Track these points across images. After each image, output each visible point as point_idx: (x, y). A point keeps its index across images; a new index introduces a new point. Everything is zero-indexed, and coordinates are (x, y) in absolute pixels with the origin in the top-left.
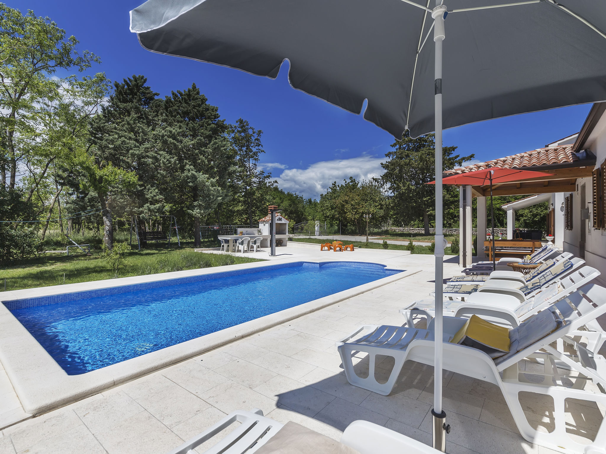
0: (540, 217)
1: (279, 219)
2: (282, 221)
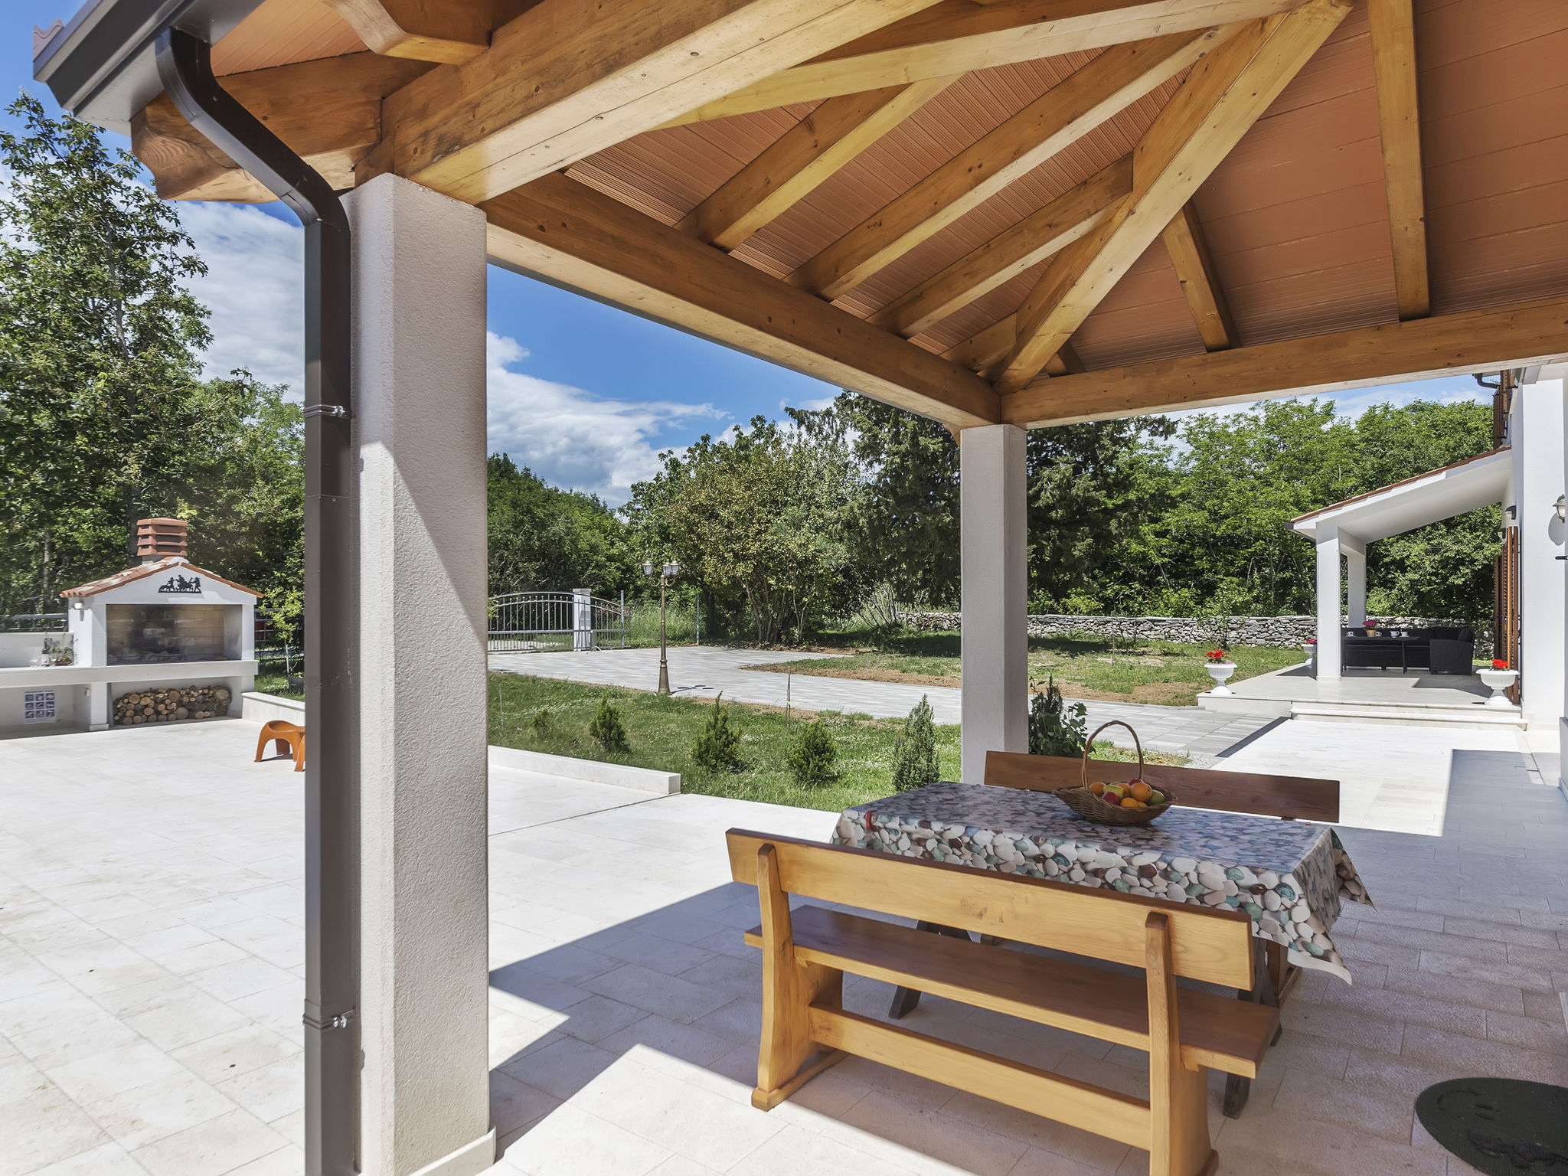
0: (1473, 571)
1: (176, 584)
2: (200, 592)
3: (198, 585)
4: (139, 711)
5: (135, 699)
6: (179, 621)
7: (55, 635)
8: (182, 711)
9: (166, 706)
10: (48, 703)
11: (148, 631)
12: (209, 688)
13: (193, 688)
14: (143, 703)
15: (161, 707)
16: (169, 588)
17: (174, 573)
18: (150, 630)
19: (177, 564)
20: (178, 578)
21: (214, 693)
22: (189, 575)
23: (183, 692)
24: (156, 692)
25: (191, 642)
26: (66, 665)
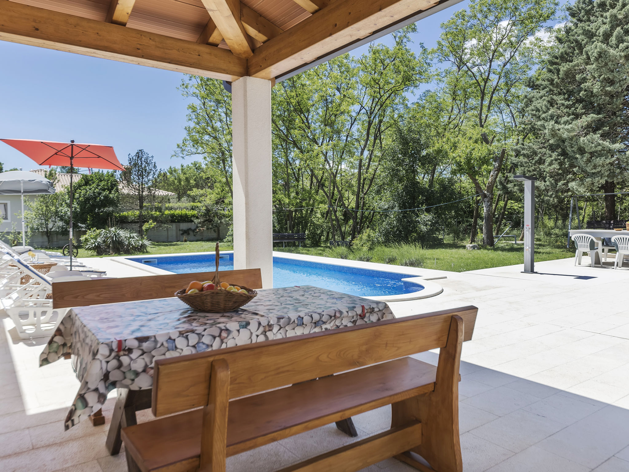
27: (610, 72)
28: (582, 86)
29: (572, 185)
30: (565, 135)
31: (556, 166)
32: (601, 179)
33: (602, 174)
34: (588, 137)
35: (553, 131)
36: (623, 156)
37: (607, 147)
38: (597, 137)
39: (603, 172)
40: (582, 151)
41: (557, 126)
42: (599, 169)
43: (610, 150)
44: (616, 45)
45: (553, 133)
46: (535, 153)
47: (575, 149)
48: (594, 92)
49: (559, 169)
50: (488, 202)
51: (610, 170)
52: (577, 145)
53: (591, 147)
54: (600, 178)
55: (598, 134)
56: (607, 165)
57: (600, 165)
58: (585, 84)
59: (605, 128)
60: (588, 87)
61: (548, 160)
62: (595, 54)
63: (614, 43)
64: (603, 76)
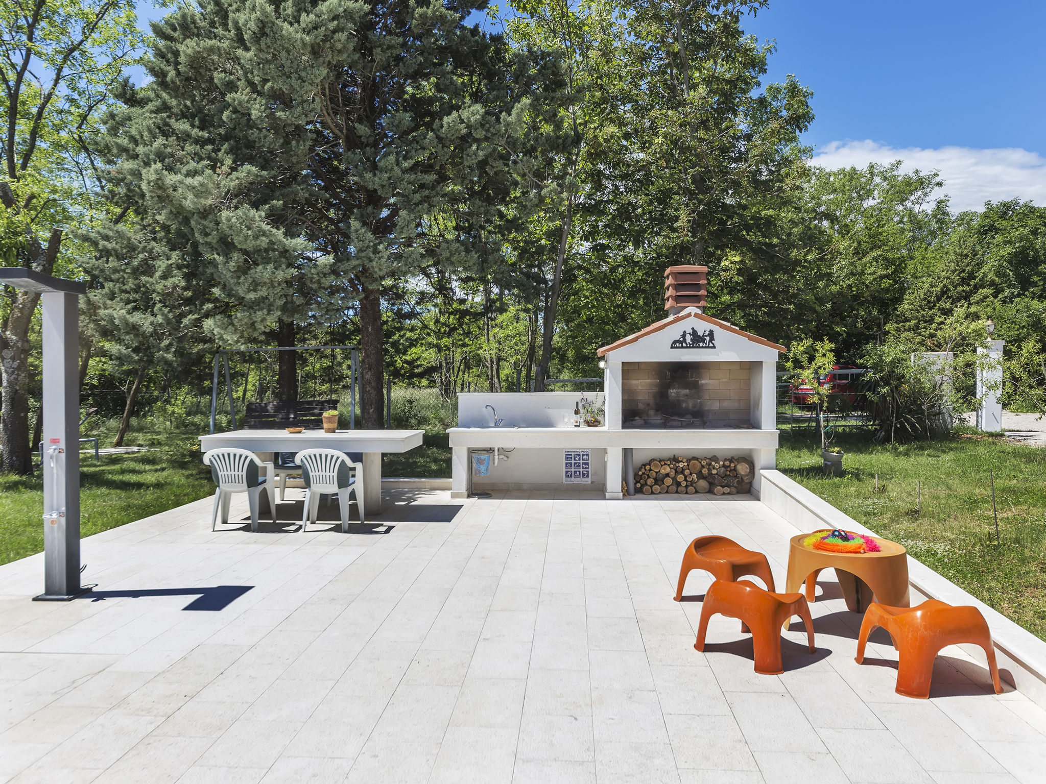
1: (688, 338)
2: (714, 347)
3: (712, 338)
4: (659, 481)
5: (656, 466)
6: (703, 382)
7: (590, 395)
8: (703, 484)
9: (686, 477)
10: (583, 463)
11: (673, 392)
12: (731, 460)
13: (715, 458)
14: (663, 471)
15: (680, 478)
16: (681, 342)
17: (687, 325)
18: (674, 391)
19: (689, 315)
20: (691, 331)
21: (735, 466)
22: (703, 327)
23: (704, 463)
24: (675, 459)
25: (716, 406)
26: (596, 426)
27: (284, 77)
28: (229, 97)
29: (209, 324)
30: (189, 202)
31: (178, 280)
32: (268, 314)
33: (271, 305)
34: (240, 212)
35: (160, 188)
36: (311, 268)
37: (280, 241)
38: (258, 215)
39: (272, 300)
40: (226, 245)
41: (171, 179)
42: (263, 292)
43: (287, 251)
44: (294, 17)
45: (159, 192)
46: (132, 248)
47: (213, 238)
48: (253, 117)
49: (185, 289)
50: (13, 359)
51: (286, 296)
52: (218, 230)
53: (247, 237)
54: (265, 311)
55: (262, 210)
56: (279, 284)
57: (265, 283)
58: (233, 95)
59: (275, 202)
60: (240, 103)
61: (161, 265)
62: (252, 25)
63: (290, 13)
64: (269, 84)
